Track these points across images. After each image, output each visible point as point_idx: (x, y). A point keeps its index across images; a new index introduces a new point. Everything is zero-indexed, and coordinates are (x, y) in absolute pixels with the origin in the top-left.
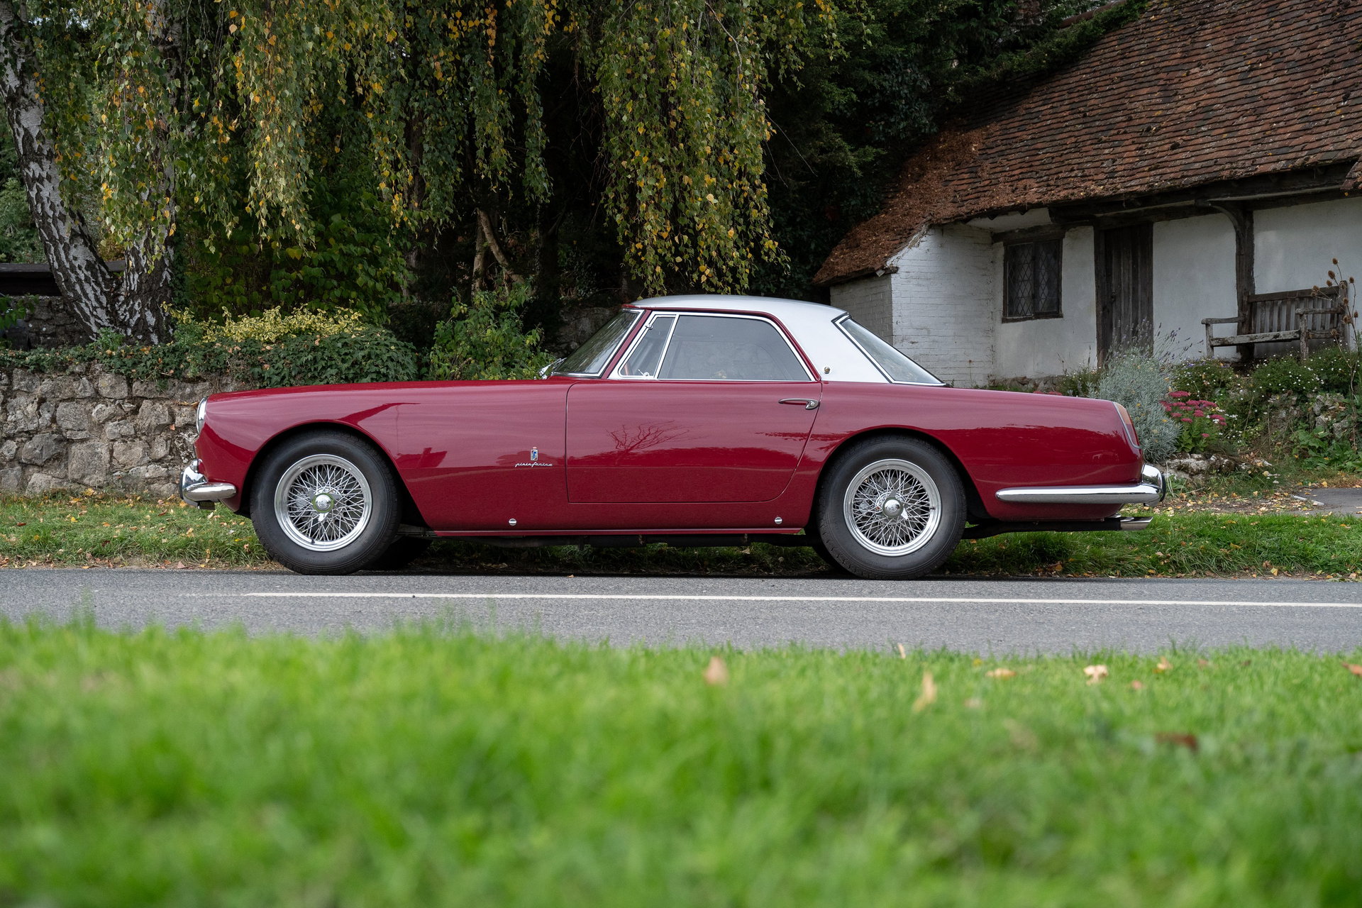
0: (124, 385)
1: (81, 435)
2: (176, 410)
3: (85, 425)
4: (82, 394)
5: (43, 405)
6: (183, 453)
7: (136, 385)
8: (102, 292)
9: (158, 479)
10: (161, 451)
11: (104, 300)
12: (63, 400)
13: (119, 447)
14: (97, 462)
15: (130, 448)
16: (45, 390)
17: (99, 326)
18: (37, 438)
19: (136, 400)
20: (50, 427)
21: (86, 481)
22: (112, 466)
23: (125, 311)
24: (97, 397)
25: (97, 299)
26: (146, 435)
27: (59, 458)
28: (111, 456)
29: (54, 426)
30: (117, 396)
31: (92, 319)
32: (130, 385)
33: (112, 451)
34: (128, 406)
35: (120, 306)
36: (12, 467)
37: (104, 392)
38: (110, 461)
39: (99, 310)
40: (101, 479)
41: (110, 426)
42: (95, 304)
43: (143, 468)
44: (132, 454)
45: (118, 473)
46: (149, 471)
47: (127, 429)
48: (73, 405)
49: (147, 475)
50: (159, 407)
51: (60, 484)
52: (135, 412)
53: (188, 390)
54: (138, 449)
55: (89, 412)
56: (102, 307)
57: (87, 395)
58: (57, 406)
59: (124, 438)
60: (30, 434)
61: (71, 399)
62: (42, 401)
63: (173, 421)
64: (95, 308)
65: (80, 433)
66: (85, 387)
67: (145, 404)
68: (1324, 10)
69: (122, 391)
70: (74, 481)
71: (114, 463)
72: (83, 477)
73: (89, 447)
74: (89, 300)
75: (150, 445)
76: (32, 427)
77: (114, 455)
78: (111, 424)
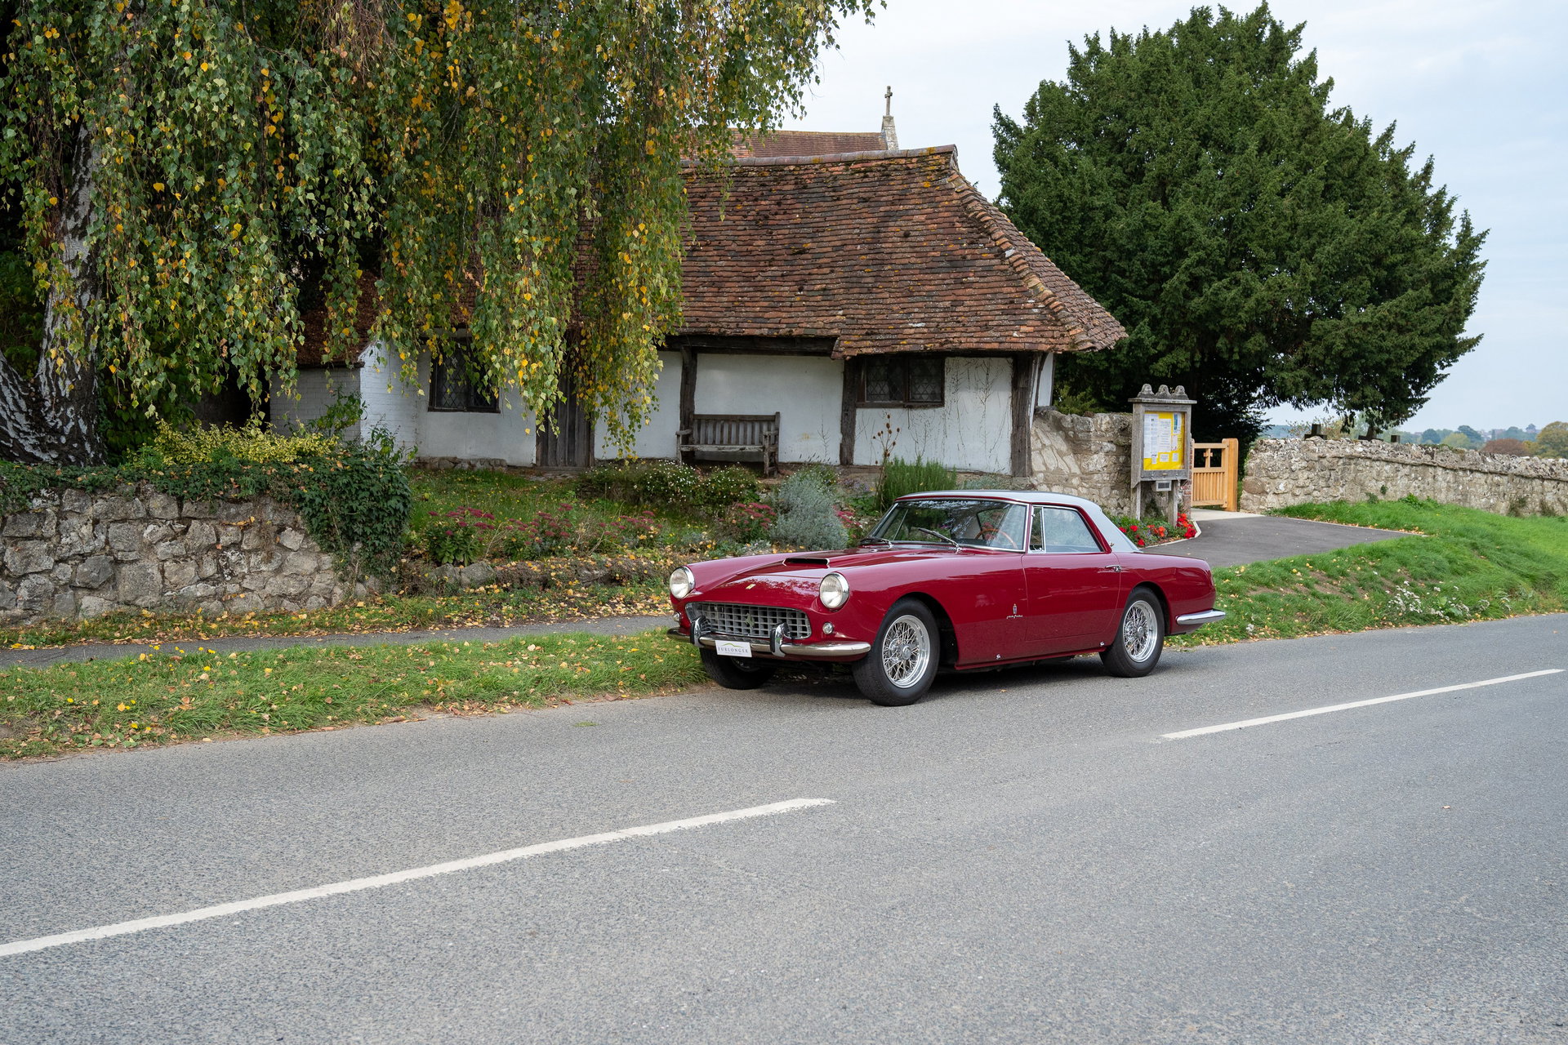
0: (175, 506)
1: (132, 556)
2: (220, 529)
3: (137, 546)
4: (133, 516)
5: (98, 526)
6: (226, 571)
7: (187, 506)
8: (20, 395)
9: (208, 597)
10: (210, 570)
11: (23, 404)
12: (115, 521)
13: (170, 566)
14: (150, 583)
15: (183, 568)
16: (99, 511)
17: (18, 431)
18: (90, 560)
19: (185, 520)
20: (104, 549)
21: (138, 602)
22: (165, 586)
23: (55, 418)
24: (149, 518)
25: (15, 403)
26: (195, 555)
27: (112, 581)
28: (163, 577)
29: (108, 548)
30: (169, 516)
31: (10, 424)
32: (180, 507)
33: (162, 572)
34: (178, 527)
35: (47, 412)
36: (66, 591)
37: (157, 513)
38: (163, 582)
39: (17, 414)
40: (154, 600)
41: (162, 548)
42: (13, 408)
43: (192, 587)
44: (184, 574)
45: (169, 593)
46: (200, 590)
47: (178, 549)
48: (126, 525)
49: (199, 594)
50: (207, 527)
51: (112, 606)
52: (185, 531)
53: (233, 510)
54: (190, 569)
55: (141, 533)
56: (21, 412)
57: (140, 515)
58: (108, 527)
59: (176, 558)
60: (83, 557)
61: (123, 520)
62: (96, 522)
63: (218, 540)
64: (12, 412)
65: (131, 554)
66: (138, 509)
67: (195, 524)
68: (745, 216)
69: (173, 512)
70: (127, 603)
71: (167, 583)
72: (137, 598)
73: (140, 568)
74: (7, 403)
75: (199, 565)
76: (88, 549)
77: (166, 574)
78: (162, 544)
